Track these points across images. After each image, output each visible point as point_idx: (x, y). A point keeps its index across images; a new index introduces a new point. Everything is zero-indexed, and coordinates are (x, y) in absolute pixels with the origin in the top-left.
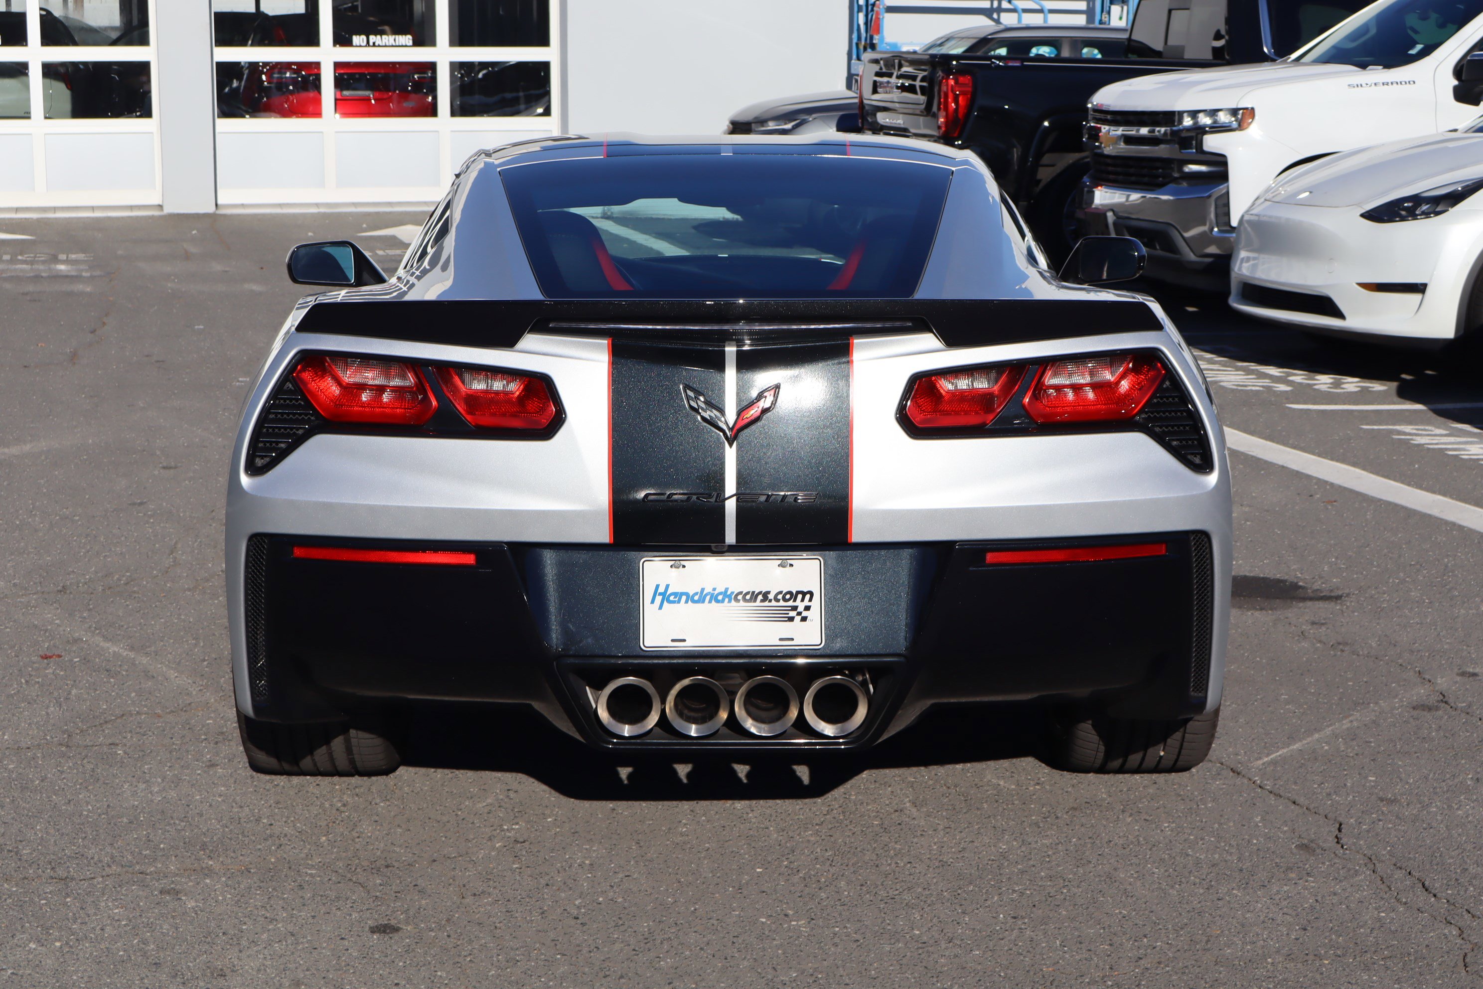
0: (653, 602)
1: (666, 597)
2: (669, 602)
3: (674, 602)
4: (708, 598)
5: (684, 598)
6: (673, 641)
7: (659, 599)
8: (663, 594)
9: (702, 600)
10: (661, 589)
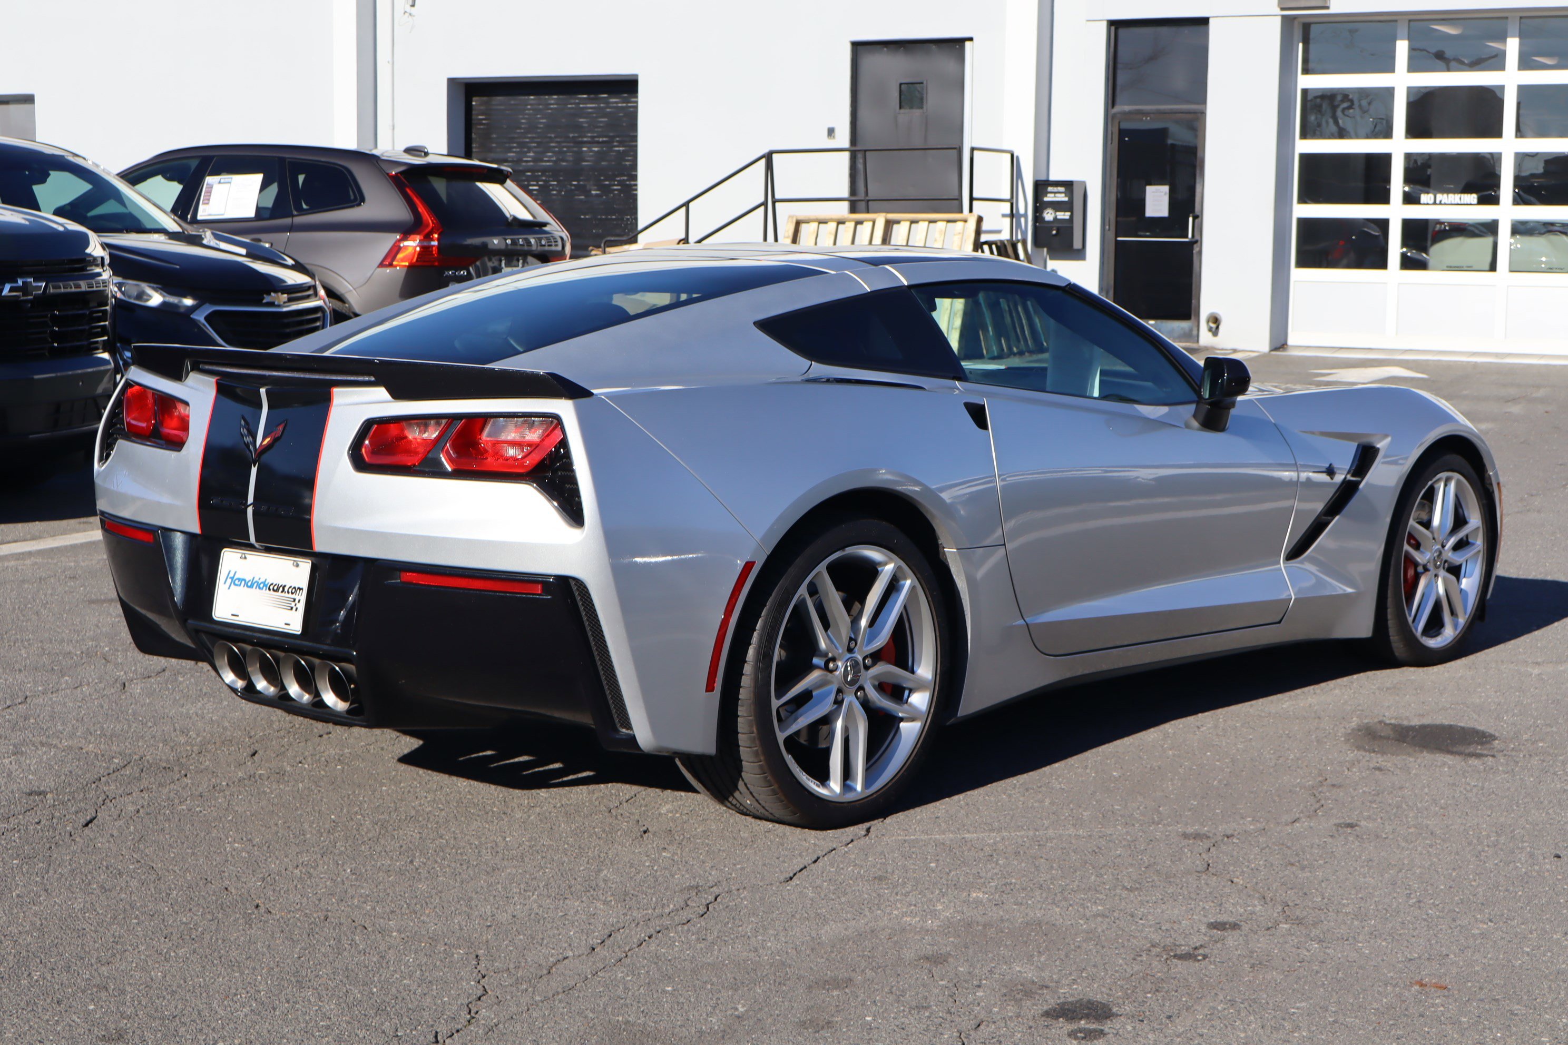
0: (225, 583)
1: (235, 581)
2: (235, 584)
3: (237, 585)
4: (256, 584)
5: (243, 582)
6: (233, 615)
7: (229, 581)
8: (232, 578)
9: (251, 586)
10: (231, 575)
